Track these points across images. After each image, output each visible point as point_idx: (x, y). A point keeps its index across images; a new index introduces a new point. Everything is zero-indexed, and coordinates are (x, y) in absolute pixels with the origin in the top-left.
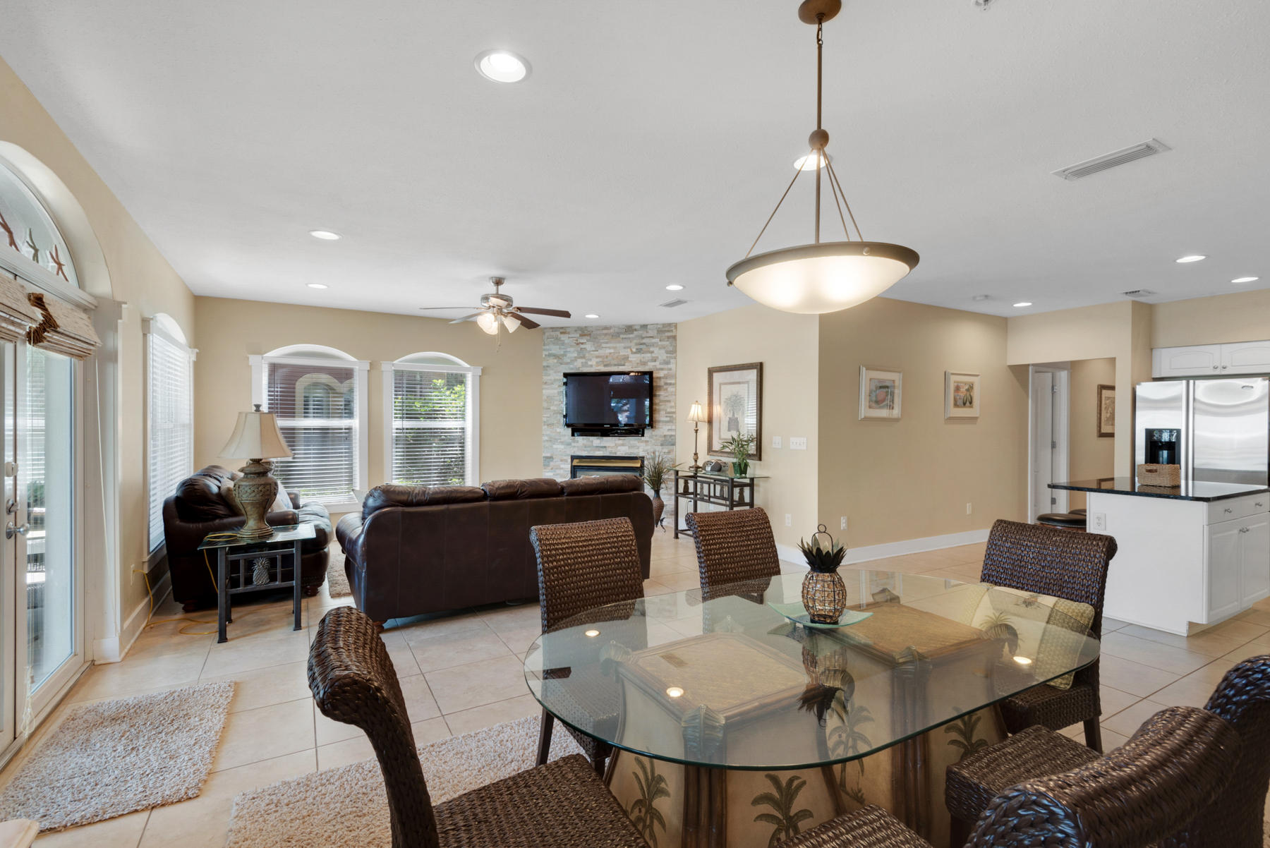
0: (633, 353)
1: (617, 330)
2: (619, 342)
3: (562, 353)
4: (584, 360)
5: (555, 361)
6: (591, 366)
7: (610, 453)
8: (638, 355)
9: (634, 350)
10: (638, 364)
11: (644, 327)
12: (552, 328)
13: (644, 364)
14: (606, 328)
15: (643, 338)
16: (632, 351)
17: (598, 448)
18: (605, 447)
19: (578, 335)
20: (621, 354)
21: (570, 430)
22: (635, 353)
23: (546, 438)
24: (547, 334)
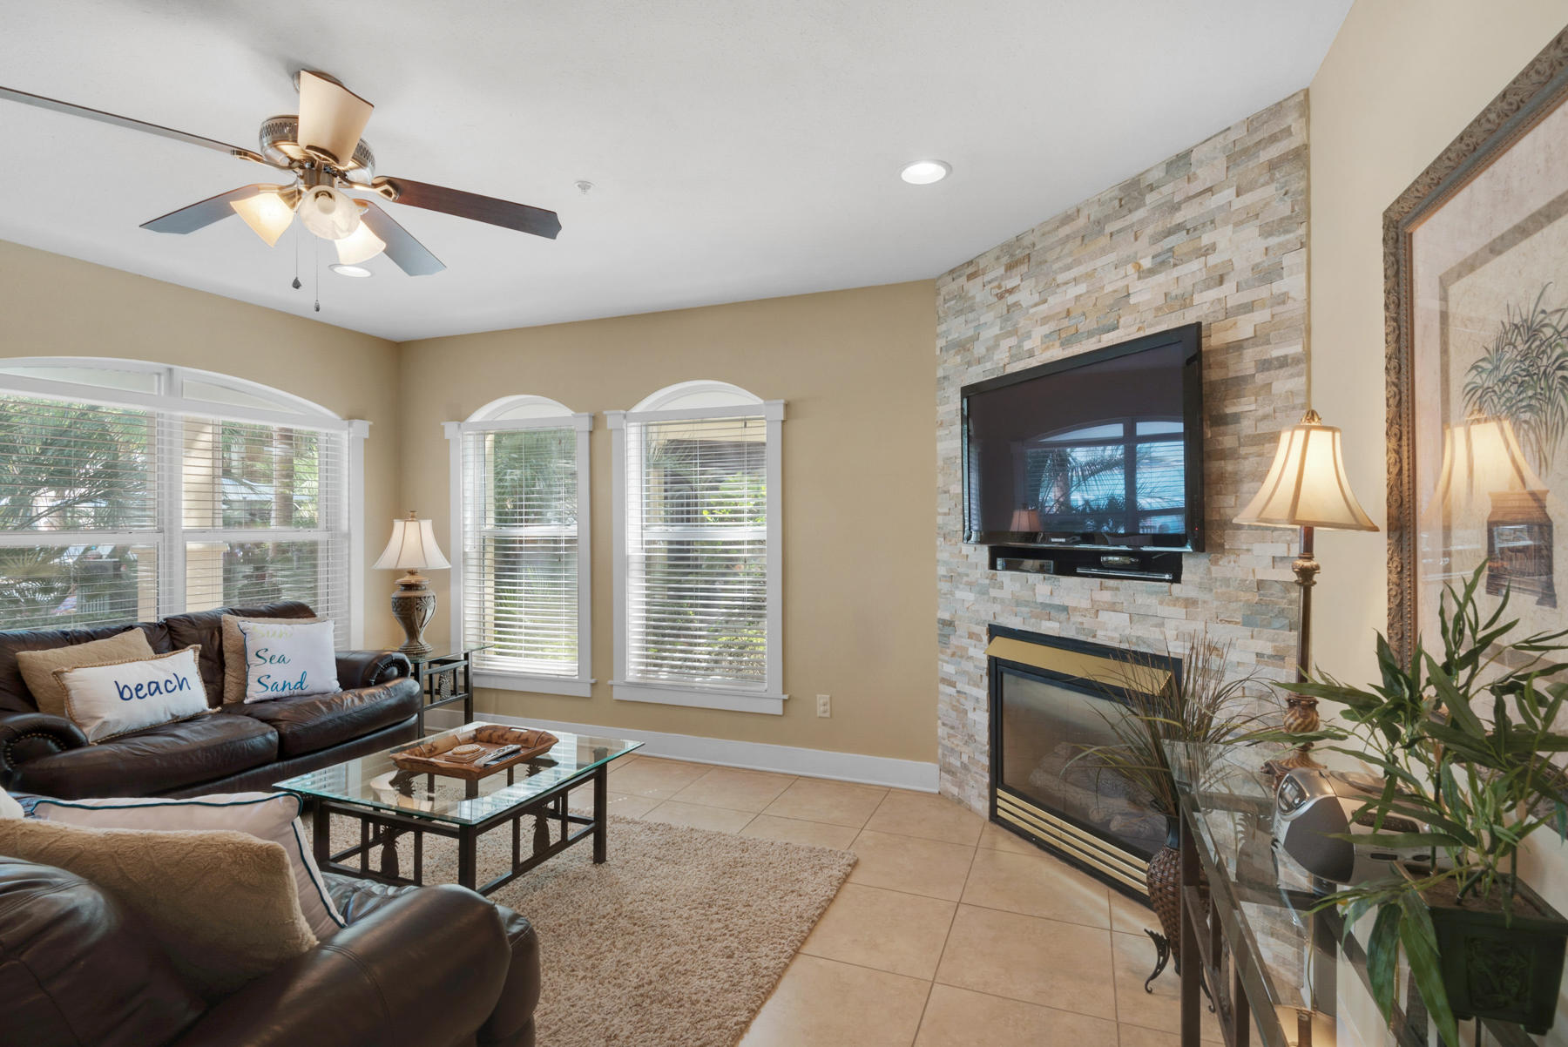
0: (1143, 274)
1: (1096, 212)
2: (1104, 251)
3: (971, 333)
4: (1013, 341)
5: (958, 359)
6: (1031, 354)
7: (1078, 631)
8: (1160, 278)
9: (1147, 263)
10: (1158, 309)
11: (1180, 163)
12: (952, 272)
13: (1185, 302)
14: (1067, 219)
15: (1176, 208)
16: (1138, 267)
17: (1049, 610)
18: (1065, 609)
19: (1002, 270)
20: (1108, 289)
21: (984, 551)
22: (1152, 272)
23: (942, 571)
24: (943, 291)
